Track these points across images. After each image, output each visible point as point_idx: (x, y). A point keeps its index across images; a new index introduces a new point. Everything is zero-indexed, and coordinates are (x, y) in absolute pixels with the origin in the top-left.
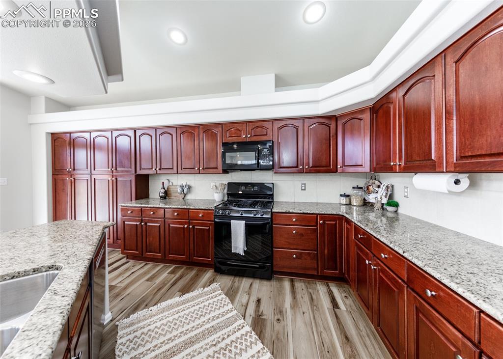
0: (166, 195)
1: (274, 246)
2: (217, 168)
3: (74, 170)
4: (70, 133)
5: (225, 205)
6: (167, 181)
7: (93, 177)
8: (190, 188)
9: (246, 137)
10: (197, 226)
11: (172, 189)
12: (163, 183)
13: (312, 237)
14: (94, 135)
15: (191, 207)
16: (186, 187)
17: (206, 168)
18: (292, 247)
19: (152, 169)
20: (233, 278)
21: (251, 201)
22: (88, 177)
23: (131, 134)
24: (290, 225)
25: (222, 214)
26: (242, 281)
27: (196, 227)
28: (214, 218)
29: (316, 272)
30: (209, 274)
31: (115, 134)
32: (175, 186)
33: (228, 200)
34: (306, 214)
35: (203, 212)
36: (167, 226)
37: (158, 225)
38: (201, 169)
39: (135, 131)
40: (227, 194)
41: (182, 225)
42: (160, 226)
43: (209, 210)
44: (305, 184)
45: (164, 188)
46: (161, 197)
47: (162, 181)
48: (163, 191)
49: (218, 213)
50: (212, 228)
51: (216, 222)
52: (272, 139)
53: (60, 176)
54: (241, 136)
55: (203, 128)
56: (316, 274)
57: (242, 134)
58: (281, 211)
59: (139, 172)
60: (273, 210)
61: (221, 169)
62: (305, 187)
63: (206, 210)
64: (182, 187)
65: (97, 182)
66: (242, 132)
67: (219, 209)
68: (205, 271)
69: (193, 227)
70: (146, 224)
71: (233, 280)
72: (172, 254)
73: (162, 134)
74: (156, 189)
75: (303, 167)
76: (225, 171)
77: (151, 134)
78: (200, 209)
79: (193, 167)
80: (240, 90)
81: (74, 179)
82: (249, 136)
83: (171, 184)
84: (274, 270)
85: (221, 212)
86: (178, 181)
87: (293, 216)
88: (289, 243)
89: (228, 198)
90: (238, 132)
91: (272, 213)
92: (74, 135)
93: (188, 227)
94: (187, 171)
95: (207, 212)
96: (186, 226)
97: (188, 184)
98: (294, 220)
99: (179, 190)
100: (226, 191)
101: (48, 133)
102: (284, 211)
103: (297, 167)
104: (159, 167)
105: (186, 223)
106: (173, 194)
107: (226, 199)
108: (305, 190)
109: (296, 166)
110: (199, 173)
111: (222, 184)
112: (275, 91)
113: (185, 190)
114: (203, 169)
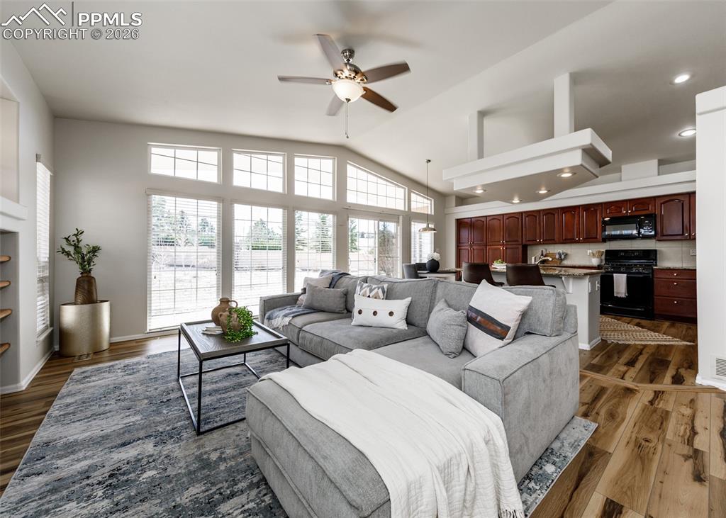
2: (596, 238)
3: (473, 243)
6: (545, 249)
7: (488, 247)
8: (566, 255)
9: (627, 212)
16: (563, 254)
17: (586, 238)
18: (673, 296)
19: (536, 241)
22: (484, 247)
24: (671, 279)
32: (552, 253)
34: (688, 270)
38: (581, 239)
39: (522, 214)
40: (605, 259)
45: (543, 255)
47: (541, 249)
52: (654, 213)
53: (462, 248)
54: (621, 212)
55: (583, 208)
57: (623, 210)
58: (661, 268)
59: (525, 243)
60: (654, 268)
61: (600, 239)
64: (560, 254)
65: (491, 251)
66: (622, 208)
73: (545, 215)
75: (689, 235)
76: (604, 241)
79: (573, 238)
80: (621, 171)
81: (473, 249)
82: (630, 211)
83: (548, 252)
84: (655, 313)
86: (556, 250)
87: (675, 272)
88: (670, 293)
90: (619, 209)
91: (653, 270)
94: (568, 241)
97: (565, 251)
98: (675, 275)
99: (557, 257)
100: (603, 257)
102: (665, 268)
103: (683, 235)
104: (542, 238)
109: (681, 234)
110: (578, 242)
111: (599, 252)
112: (659, 175)
113: (563, 257)
114: (584, 239)
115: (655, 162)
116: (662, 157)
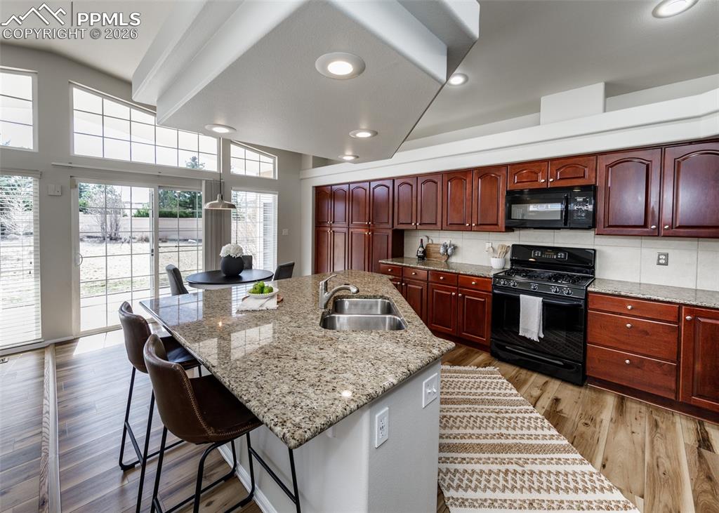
0: (425, 255)
1: (589, 339)
2: (497, 225)
3: (333, 222)
4: (331, 185)
5: (508, 274)
6: (426, 238)
7: (351, 230)
8: (455, 248)
9: (547, 181)
10: (468, 295)
11: (432, 249)
12: (422, 240)
13: (666, 339)
14: (352, 186)
15: (461, 272)
16: (450, 247)
17: (481, 224)
18: (623, 348)
19: (411, 224)
20: (517, 369)
21: (551, 273)
22: (345, 230)
23: (389, 183)
24: (621, 314)
25: (504, 284)
26: (531, 375)
27: (466, 297)
28: (493, 289)
29: (674, 395)
30: (483, 357)
31: (374, 184)
32: (435, 244)
33: (511, 268)
34: (655, 300)
35: (477, 280)
36: (430, 290)
37: (420, 288)
38: (473, 225)
39: (394, 181)
40: (511, 260)
41: (448, 291)
42: (422, 289)
43: (486, 277)
44: (667, 255)
45: (422, 247)
46: (419, 257)
47: (421, 238)
48: (421, 249)
49: (499, 283)
50: (489, 301)
51: (494, 294)
52: (594, 183)
53: (322, 229)
54: (537, 181)
55: (478, 173)
56: (673, 398)
57: (540, 177)
58: (603, 291)
59: (397, 227)
60: (589, 289)
61: (504, 226)
62: (667, 260)
63: (481, 277)
64: (445, 247)
65: (354, 236)
66: (540, 174)
67: (500, 278)
68: (477, 353)
69: (463, 296)
70: (406, 285)
71: (518, 371)
72: (435, 324)
73: (423, 183)
74: (413, 247)
75: (658, 227)
76: (509, 229)
77: (411, 183)
78: (472, 276)
79: (462, 223)
80: (539, 111)
81: (333, 231)
82: (551, 180)
83: (430, 242)
84: (587, 374)
85: (502, 283)
86: (440, 239)
87: (629, 302)
88: (619, 340)
89: (512, 265)
90: (533, 175)
91: (587, 293)
92: (335, 188)
93: (457, 295)
94: (455, 227)
95: (482, 280)
96: (453, 294)
97: (453, 242)
98: (629, 307)
99: (442, 250)
100: (509, 256)
101: (313, 187)
102: (610, 292)
103: (645, 226)
104: (419, 221)
105: (454, 290)
106: (433, 255)
107: (508, 267)
108: (666, 264)
109: (643, 224)
110: (471, 230)
111: (503, 246)
112: (605, 111)
113: (449, 251)
114: (477, 225)
115: (599, 88)
116: (611, 77)
